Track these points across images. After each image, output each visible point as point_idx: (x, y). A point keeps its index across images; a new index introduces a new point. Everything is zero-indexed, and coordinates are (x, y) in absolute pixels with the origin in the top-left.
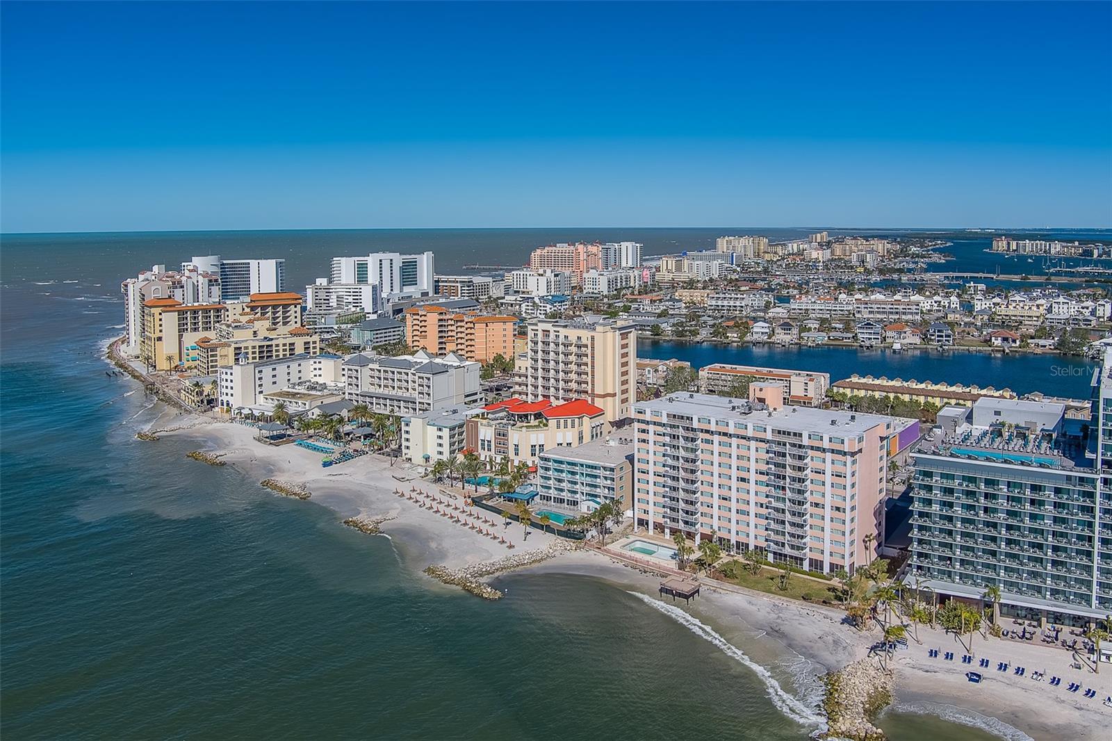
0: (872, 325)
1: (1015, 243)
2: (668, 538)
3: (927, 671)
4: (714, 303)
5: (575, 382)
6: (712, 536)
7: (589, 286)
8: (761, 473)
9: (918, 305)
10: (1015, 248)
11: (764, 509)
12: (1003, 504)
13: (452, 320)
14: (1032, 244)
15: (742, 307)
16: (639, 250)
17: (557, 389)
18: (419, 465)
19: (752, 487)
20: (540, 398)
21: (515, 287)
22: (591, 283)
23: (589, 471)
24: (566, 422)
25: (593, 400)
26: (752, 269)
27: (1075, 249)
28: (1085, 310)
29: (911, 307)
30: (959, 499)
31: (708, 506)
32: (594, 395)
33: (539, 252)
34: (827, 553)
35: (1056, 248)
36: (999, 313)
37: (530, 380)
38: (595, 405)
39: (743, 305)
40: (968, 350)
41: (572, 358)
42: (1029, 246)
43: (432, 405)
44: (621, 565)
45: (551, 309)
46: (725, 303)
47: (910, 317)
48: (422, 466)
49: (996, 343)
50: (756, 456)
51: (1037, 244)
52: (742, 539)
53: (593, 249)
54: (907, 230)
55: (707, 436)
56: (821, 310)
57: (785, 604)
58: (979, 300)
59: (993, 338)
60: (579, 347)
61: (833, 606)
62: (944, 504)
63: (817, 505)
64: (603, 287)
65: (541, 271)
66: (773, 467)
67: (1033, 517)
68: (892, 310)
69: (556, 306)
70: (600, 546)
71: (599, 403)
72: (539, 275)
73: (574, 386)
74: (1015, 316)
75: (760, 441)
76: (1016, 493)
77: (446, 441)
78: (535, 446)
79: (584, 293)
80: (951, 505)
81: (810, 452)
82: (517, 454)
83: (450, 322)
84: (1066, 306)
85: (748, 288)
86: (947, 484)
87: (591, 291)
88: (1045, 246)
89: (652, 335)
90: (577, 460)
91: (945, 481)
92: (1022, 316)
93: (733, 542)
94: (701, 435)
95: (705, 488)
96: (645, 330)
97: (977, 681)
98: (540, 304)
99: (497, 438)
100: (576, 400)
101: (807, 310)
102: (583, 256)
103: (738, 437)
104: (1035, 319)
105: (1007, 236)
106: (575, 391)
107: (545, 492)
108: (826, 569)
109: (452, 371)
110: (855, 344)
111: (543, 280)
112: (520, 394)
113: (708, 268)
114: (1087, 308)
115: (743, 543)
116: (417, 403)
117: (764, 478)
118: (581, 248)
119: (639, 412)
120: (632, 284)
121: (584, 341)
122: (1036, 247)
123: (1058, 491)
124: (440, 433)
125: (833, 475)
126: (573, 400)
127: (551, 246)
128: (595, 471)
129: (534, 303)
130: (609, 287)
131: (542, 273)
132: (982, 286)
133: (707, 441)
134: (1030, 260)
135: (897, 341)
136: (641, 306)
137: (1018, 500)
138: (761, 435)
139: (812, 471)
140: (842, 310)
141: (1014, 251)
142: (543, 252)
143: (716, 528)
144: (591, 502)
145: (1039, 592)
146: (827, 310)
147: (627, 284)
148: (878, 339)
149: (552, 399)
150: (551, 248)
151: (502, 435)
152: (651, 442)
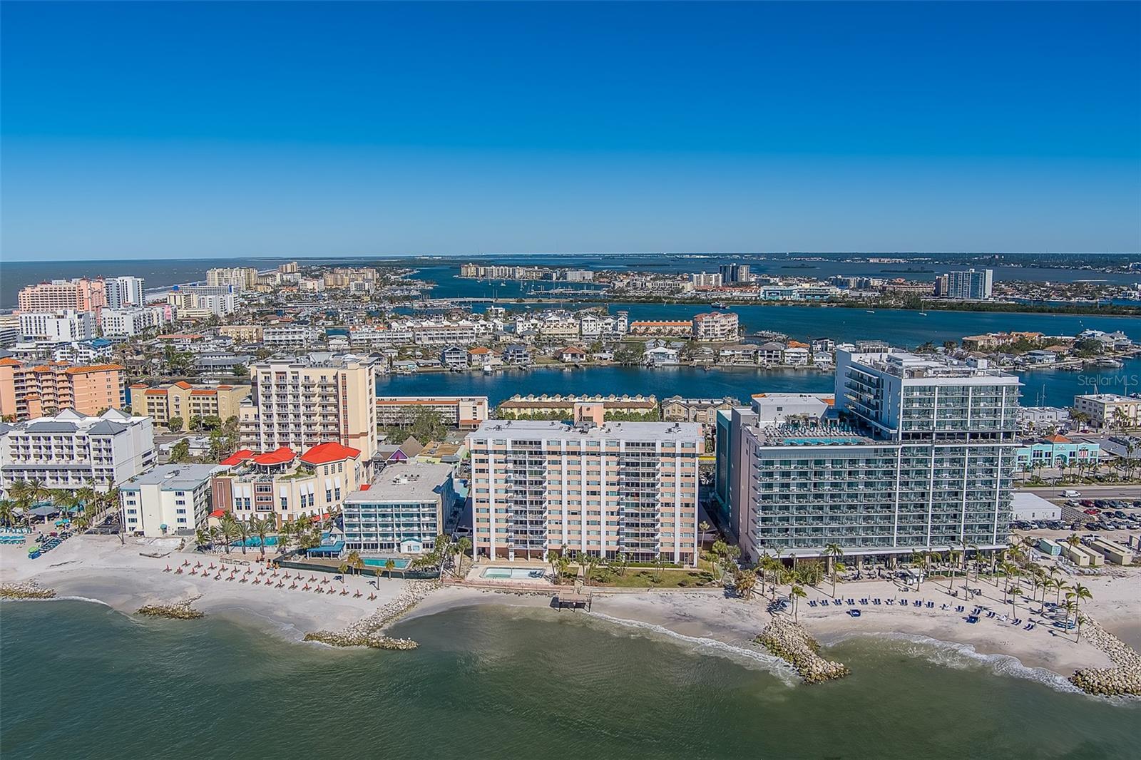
0: (458, 350)
1: (482, 269)
2: (513, 560)
3: (821, 617)
4: (270, 338)
5: (320, 425)
6: (561, 550)
7: (111, 327)
8: (611, 484)
9: (472, 329)
10: (483, 274)
11: (615, 516)
12: (828, 478)
13: (31, 373)
14: (498, 270)
15: (301, 340)
16: (140, 285)
17: (298, 435)
18: (157, 538)
19: (604, 498)
20: (277, 447)
21: (25, 332)
22: (113, 323)
23: (404, 511)
24: (333, 467)
25: (347, 442)
26: (255, 302)
27: (536, 274)
28: (608, 326)
29: (467, 331)
30: (794, 480)
31: (557, 523)
32: (347, 436)
33: (28, 290)
34: (677, 545)
35: (520, 273)
36: (544, 333)
37: (263, 428)
38: (350, 446)
39: (302, 338)
40: (547, 367)
41: (317, 400)
42: (495, 272)
43: (114, 470)
44: (492, 593)
45: (94, 355)
46: (283, 338)
47: (466, 341)
48: (160, 538)
49: (567, 359)
50: (607, 469)
51: (502, 269)
52: (594, 547)
53: (97, 285)
54: (360, 258)
55: (555, 458)
56: (382, 339)
57: (669, 593)
58: (520, 321)
59: (564, 355)
60: (323, 387)
61: (707, 586)
62: (782, 485)
63: (667, 504)
64: (128, 328)
65: (60, 312)
66: (624, 477)
67: (850, 485)
68: (449, 336)
69: (100, 351)
70: (459, 579)
71: (353, 443)
72: (59, 317)
73: (319, 429)
74: (557, 334)
75: (611, 455)
76: (838, 468)
77: (189, 506)
78: (305, 496)
79: (105, 335)
80: (788, 485)
81: (661, 458)
82: (285, 508)
83: (28, 376)
84: (593, 323)
85: (278, 321)
86: (785, 468)
87: (114, 332)
88: (509, 271)
89: (234, 375)
90: (389, 502)
91: (783, 467)
92: (563, 334)
93: (584, 551)
94: (549, 457)
95: (554, 506)
96: (226, 371)
97: (859, 615)
98: (80, 351)
99: (258, 494)
100: (322, 444)
101: (368, 340)
102: (86, 294)
103: (588, 454)
104: (574, 336)
105: (474, 263)
106: (321, 434)
107: (351, 540)
108: (677, 559)
109: (130, 429)
110: (446, 369)
111: (64, 324)
112: (248, 444)
113: (223, 302)
114: (610, 324)
115: (594, 551)
116: (93, 470)
117: (616, 488)
118: (84, 284)
119: (478, 443)
120: (155, 323)
121: (331, 380)
122: (502, 272)
123: (868, 461)
124: (180, 498)
125: (682, 476)
126: (319, 444)
127: (44, 283)
128: (411, 509)
129: (72, 349)
130: (135, 328)
131: (62, 314)
132: (501, 310)
133: (555, 462)
134: (502, 285)
135: (487, 363)
136: (187, 346)
137: (839, 473)
138: (615, 449)
139: (662, 476)
140: (402, 339)
141: (482, 276)
142: (35, 290)
143: (565, 541)
144: (412, 541)
145: (855, 543)
146: (389, 339)
147: (150, 323)
148: (464, 362)
149: (292, 446)
150: (44, 286)
151: (264, 491)
152: (492, 471)
